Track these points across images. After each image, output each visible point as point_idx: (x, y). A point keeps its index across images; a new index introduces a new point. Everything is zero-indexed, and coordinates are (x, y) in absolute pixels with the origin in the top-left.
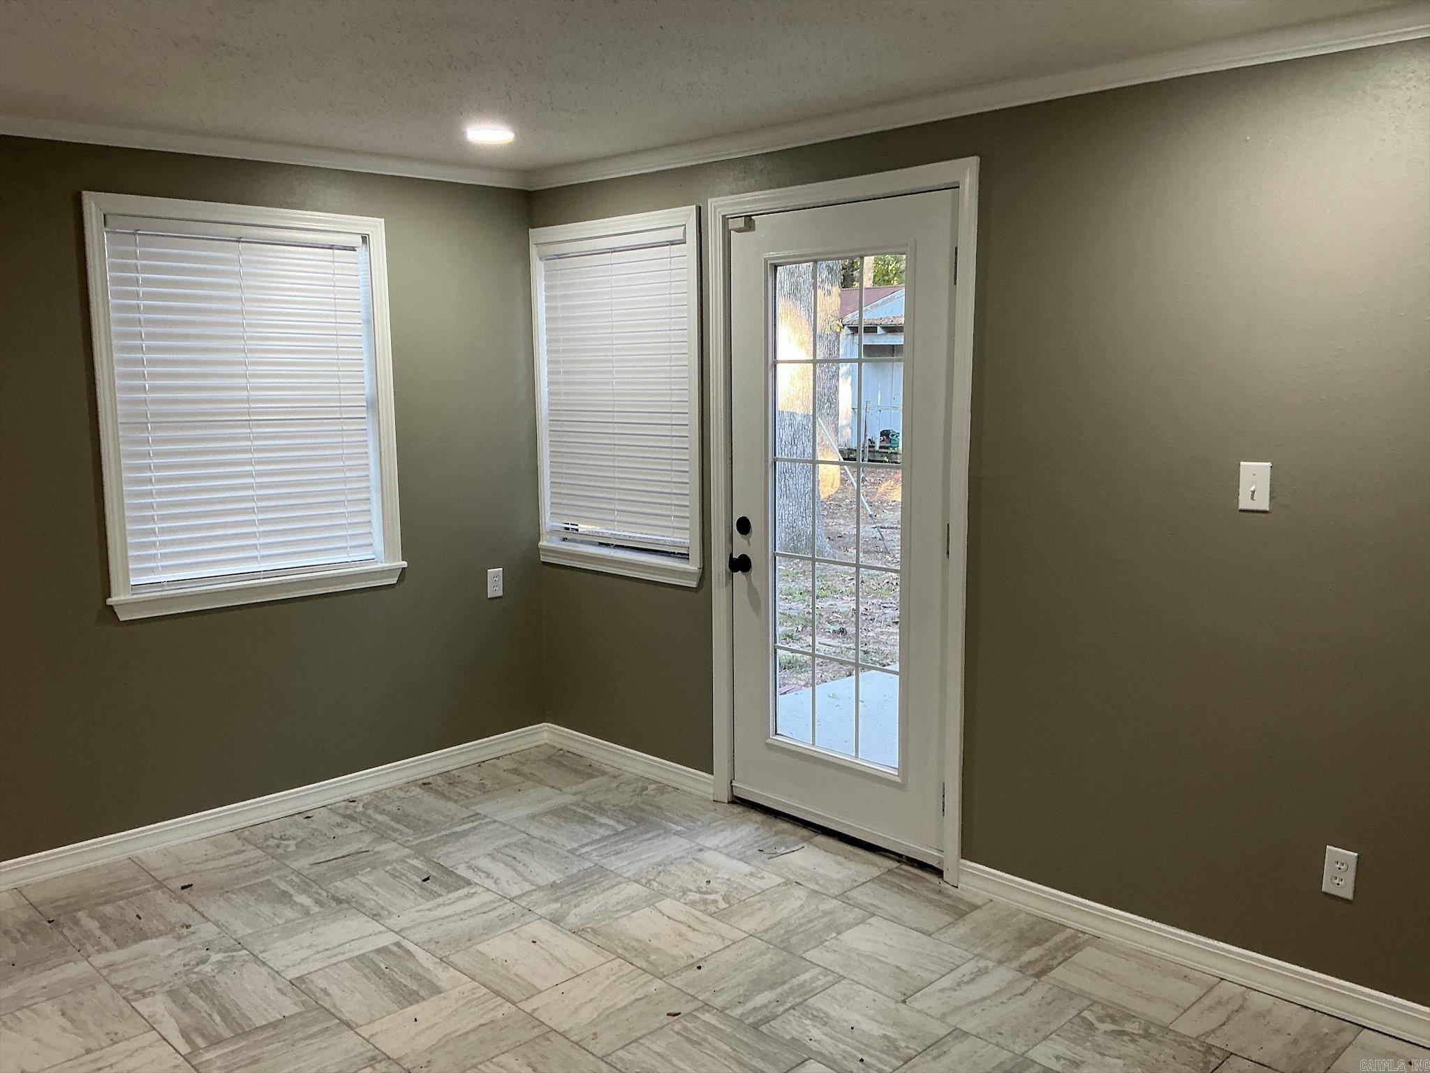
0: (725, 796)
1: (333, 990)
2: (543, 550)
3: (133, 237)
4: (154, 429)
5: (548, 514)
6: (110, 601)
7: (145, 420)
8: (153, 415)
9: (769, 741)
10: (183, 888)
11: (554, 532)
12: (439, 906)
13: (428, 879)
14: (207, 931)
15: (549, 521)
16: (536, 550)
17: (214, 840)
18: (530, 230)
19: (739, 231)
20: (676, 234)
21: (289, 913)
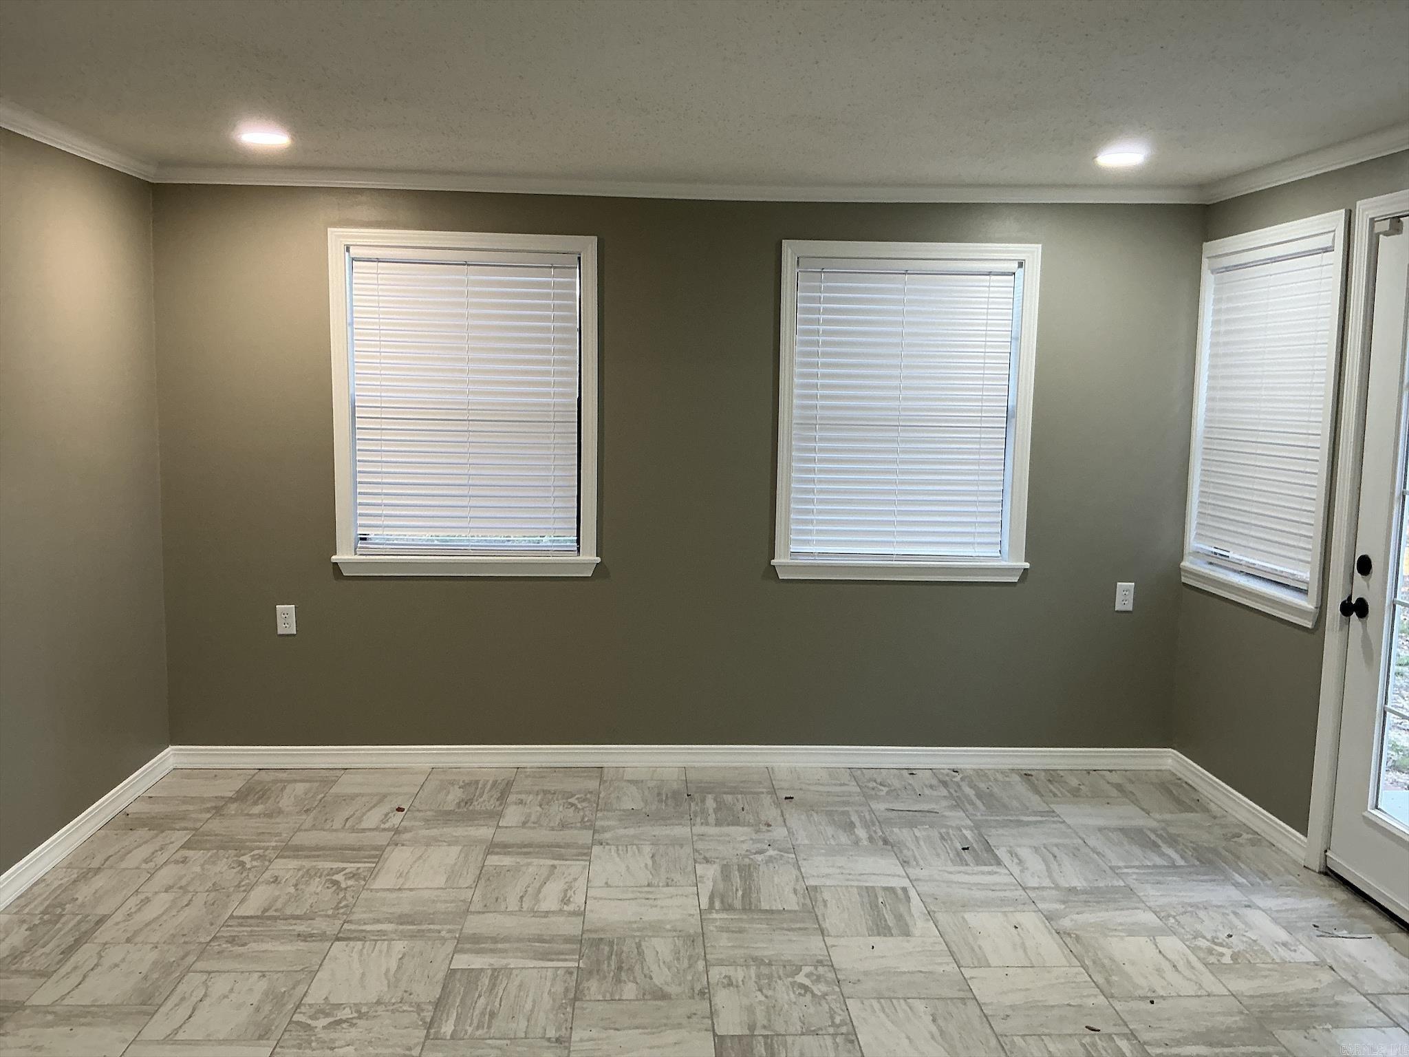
0: (1316, 865)
1: (832, 903)
2: (1186, 571)
3: (819, 274)
4: (821, 429)
5: (1192, 537)
6: (773, 562)
7: (815, 422)
8: (822, 418)
9: (1365, 814)
10: (786, 798)
11: (1197, 553)
12: (960, 872)
13: (968, 849)
14: (779, 833)
15: (1193, 542)
16: (1179, 570)
17: (832, 772)
18: (1205, 243)
19: (1386, 234)
20: (1325, 241)
21: (844, 839)
